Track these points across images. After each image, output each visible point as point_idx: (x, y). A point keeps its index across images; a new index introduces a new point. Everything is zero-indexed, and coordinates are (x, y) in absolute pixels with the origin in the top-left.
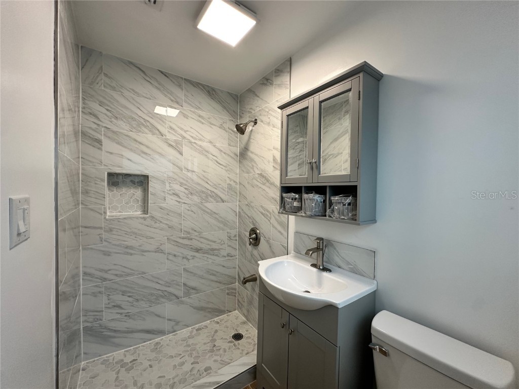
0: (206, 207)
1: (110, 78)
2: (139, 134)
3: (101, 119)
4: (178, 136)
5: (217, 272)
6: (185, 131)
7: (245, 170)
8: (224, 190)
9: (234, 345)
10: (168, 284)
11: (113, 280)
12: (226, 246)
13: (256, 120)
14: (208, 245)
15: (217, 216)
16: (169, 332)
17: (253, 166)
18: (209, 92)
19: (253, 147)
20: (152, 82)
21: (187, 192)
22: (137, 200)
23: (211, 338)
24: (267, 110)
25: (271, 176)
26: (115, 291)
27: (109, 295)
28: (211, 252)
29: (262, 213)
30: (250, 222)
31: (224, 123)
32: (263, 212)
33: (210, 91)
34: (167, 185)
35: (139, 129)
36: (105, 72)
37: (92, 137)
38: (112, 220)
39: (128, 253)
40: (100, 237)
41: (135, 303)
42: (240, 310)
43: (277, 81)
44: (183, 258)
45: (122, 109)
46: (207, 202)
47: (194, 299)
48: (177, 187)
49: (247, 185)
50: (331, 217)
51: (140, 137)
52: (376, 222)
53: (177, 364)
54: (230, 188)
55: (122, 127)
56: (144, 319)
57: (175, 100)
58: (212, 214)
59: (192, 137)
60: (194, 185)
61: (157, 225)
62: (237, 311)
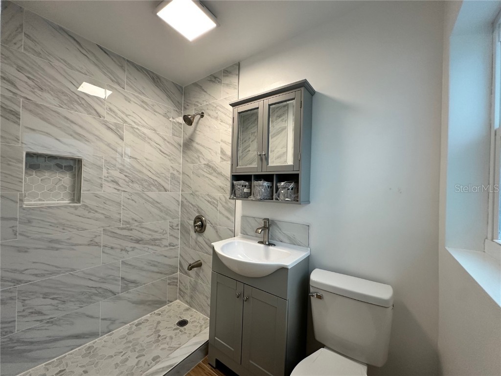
0: (148, 196)
1: (33, 40)
2: (72, 111)
3: (18, 86)
4: (119, 119)
5: (159, 263)
6: (127, 115)
7: (189, 160)
8: (167, 179)
9: (181, 331)
10: (104, 280)
11: (30, 281)
12: (168, 235)
13: (203, 113)
14: (150, 235)
15: (159, 205)
16: (103, 333)
17: (199, 157)
18: (153, 79)
19: (199, 139)
20: (90, 58)
21: (127, 179)
22: (64, 186)
23: (154, 330)
24: (215, 106)
25: (218, 167)
26: (33, 295)
27: (24, 300)
28: (153, 243)
29: (208, 201)
30: (194, 210)
31: (168, 112)
32: (210, 199)
33: (155, 79)
34: (105, 171)
35: (72, 106)
36: (27, 33)
37: (6, 107)
38: (31, 210)
39: (52, 248)
40: (13, 230)
41: (60, 306)
42: (182, 298)
43: (226, 80)
44: (122, 250)
45: (50, 80)
46: (149, 190)
47: (133, 293)
48: (116, 174)
49: (192, 176)
50: (278, 199)
51: (73, 115)
52: (309, 203)
53: (119, 362)
54: (173, 177)
55: (49, 100)
56: (72, 324)
57: (115, 80)
58: (154, 203)
59: (135, 122)
60: (136, 173)
61: (91, 215)
62: (178, 301)
